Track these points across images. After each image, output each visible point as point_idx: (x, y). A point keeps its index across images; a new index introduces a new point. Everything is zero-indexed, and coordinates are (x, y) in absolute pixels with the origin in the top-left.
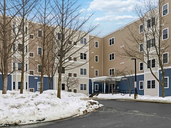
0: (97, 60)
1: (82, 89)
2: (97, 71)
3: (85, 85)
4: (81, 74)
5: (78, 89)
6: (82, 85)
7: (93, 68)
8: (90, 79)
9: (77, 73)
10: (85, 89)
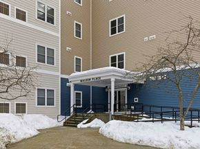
0: (78, 34)
1: (41, 102)
2: (78, 60)
3: (51, 92)
4: (38, 61)
5: (31, 101)
6: (41, 91)
7: (69, 52)
8: (65, 76)
9: (26, 57)
10: (51, 102)
